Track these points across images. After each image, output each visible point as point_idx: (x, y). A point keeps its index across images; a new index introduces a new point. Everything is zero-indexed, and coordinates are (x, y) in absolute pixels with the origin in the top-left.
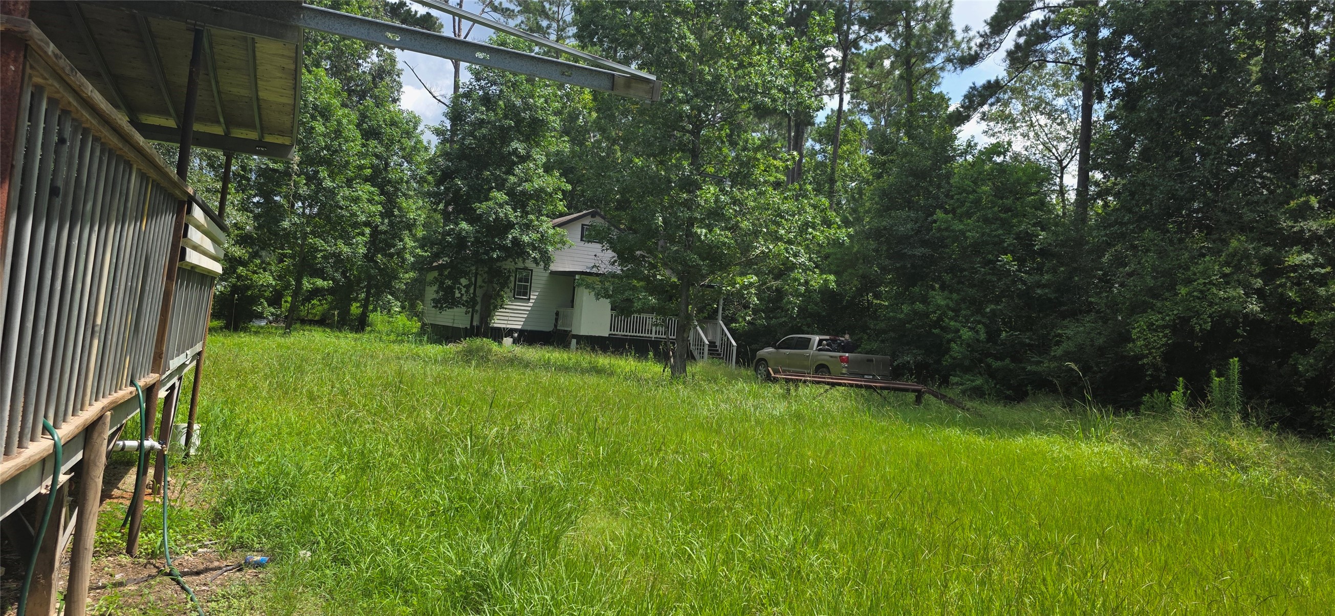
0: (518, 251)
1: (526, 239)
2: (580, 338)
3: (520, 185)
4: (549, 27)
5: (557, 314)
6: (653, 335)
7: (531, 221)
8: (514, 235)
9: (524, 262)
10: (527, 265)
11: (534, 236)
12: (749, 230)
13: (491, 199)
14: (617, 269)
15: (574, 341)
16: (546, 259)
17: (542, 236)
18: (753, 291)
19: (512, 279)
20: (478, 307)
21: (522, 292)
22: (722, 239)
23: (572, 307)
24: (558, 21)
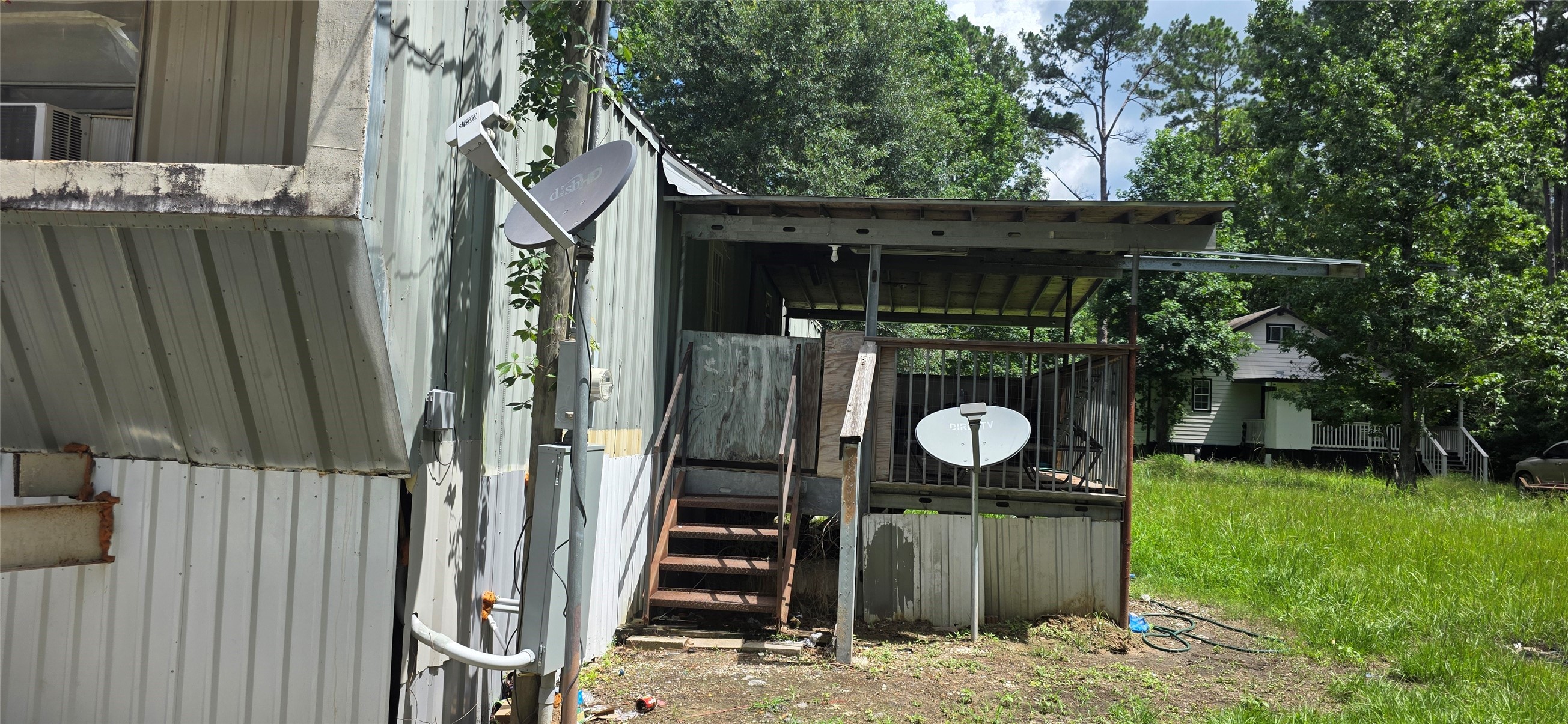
0: (1196, 358)
1: (1204, 347)
2: (1276, 454)
3: (1193, 290)
4: (1204, 98)
5: (1245, 426)
6: (1370, 447)
7: (1208, 327)
8: (1190, 344)
9: (1202, 371)
10: (1205, 374)
11: (1213, 343)
12: (1483, 325)
13: (1161, 309)
14: (1319, 375)
15: (1269, 456)
16: (1229, 367)
17: (1222, 342)
18: (1498, 391)
19: (1190, 390)
20: (1154, 423)
21: (1202, 403)
22: (1450, 337)
23: (1263, 417)
24: (1216, 90)
